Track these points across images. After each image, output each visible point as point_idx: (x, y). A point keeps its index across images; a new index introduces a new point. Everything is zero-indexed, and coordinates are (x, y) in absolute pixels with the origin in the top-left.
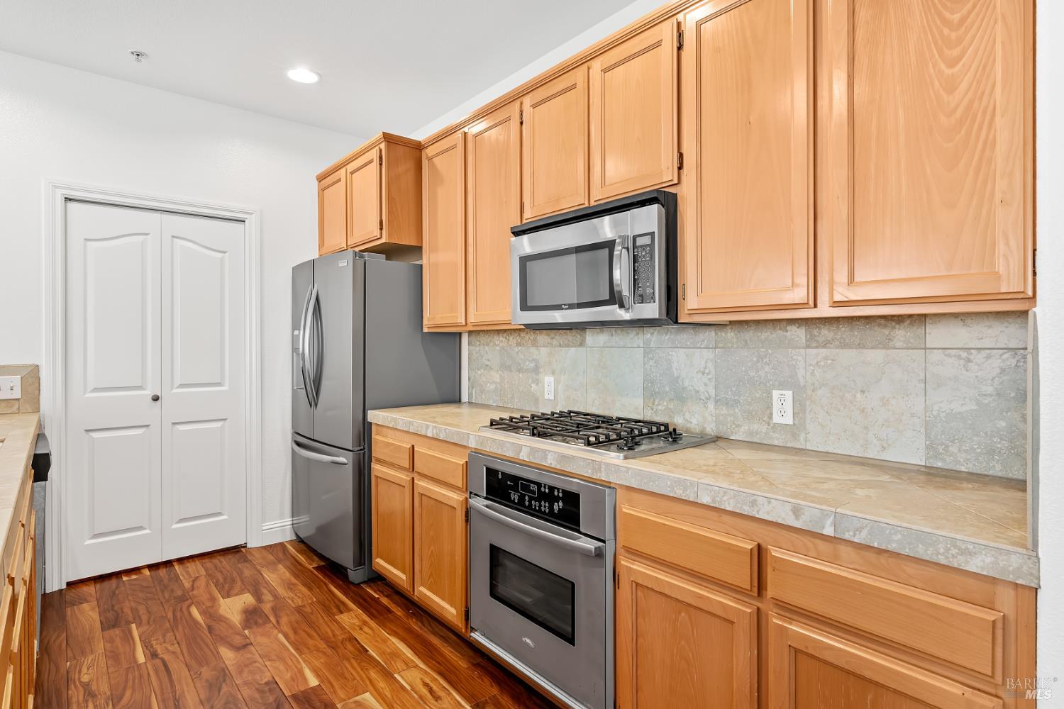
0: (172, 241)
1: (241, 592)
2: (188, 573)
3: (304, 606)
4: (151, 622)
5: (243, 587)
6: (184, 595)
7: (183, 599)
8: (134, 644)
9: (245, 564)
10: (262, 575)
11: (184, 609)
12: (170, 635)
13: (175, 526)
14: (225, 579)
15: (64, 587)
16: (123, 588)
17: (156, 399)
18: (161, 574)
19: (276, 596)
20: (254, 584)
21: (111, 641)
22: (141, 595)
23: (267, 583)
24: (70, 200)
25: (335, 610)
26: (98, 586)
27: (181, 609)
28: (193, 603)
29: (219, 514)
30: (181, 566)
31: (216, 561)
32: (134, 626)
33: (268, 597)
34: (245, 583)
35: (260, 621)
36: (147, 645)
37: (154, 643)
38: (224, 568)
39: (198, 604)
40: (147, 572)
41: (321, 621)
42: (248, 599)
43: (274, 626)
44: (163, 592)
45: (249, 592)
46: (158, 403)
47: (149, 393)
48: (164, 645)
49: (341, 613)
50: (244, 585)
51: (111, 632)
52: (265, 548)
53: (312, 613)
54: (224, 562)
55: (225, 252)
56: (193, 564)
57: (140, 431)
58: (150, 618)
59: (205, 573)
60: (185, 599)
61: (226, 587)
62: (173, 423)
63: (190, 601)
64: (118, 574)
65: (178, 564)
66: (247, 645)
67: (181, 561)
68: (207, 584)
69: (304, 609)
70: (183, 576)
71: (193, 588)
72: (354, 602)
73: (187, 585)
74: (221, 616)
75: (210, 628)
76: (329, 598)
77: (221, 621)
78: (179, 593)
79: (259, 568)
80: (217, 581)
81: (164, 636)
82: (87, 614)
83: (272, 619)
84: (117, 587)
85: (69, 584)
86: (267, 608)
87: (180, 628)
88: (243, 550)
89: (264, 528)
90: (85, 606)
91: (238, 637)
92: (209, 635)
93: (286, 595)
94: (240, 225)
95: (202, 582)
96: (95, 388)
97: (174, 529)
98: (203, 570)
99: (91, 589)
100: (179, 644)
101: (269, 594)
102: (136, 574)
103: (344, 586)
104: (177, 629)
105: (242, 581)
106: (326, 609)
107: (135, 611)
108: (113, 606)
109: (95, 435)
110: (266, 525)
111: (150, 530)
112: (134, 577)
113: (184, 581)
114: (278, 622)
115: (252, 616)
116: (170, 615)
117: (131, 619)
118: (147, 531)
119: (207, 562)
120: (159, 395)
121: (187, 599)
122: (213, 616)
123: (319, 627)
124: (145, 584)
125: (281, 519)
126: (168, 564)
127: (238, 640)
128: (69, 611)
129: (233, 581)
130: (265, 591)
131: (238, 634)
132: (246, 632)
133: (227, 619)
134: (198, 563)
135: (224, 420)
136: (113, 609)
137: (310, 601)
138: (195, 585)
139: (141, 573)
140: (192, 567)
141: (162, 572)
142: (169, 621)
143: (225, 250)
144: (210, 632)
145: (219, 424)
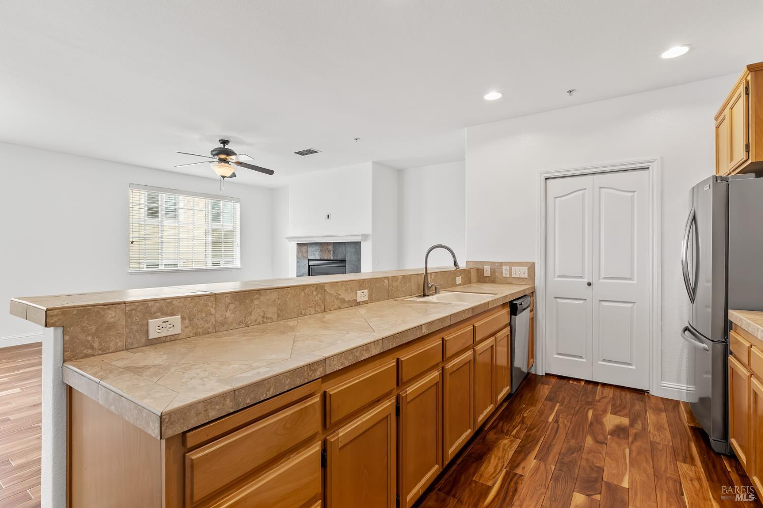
0: (600, 191)
1: (624, 416)
2: (602, 393)
3: (659, 444)
4: (567, 407)
5: (628, 413)
6: (591, 402)
7: (589, 403)
8: (553, 412)
9: (640, 402)
10: (646, 413)
11: (586, 409)
12: (570, 417)
13: (600, 362)
14: (620, 405)
15: (544, 375)
16: (566, 386)
17: (589, 284)
18: (589, 388)
19: (644, 428)
20: (636, 415)
21: (545, 406)
22: (572, 392)
23: (646, 418)
24: (548, 178)
25: (681, 458)
26: (558, 380)
27: (584, 409)
28: (593, 408)
29: (629, 364)
30: (602, 388)
31: (623, 393)
32: (558, 404)
33: (639, 426)
34: (631, 413)
35: (622, 436)
36: (557, 415)
37: (561, 416)
38: (625, 399)
39: (595, 410)
40: (583, 383)
41: (664, 458)
42: (625, 421)
43: (628, 443)
44: (583, 395)
45: (629, 418)
46: (591, 287)
47: (586, 280)
48: (564, 419)
49: (685, 462)
50: (629, 413)
51: (548, 402)
52: (663, 399)
53: (661, 451)
54: (628, 396)
55: (634, 192)
56: (609, 389)
57: (581, 302)
58: (567, 405)
59: (611, 396)
60: (591, 404)
61: (617, 409)
62: (600, 300)
63: (592, 406)
64: (569, 379)
65: (601, 386)
66: (604, 443)
67: (604, 385)
68: (609, 402)
69: (658, 446)
70: (599, 392)
71: (599, 401)
72: (703, 462)
73: (597, 398)
74: (602, 422)
75: (591, 424)
76: (683, 449)
77: (600, 424)
78: (590, 400)
79: (647, 408)
80: (615, 404)
81: (567, 416)
82: (544, 391)
83: (631, 439)
84: (565, 384)
85: (547, 374)
86: (632, 431)
87: (577, 417)
88: (646, 394)
89: (662, 385)
90: (546, 386)
91: (602, 437)
92: (588, 427)
93: (652, 431)
94: (646, 172)
95: (605, 401)
96: (559, 276)
97: (600, 364)
98: (612, 394)
99: (553, 380)
100: (571, 423)
101: (641, 425)
102: (577, 382)
103: (705, 449)
104: (576, 416)
105: (630, 410)
106: (675, 453)
107: (564, 398)
108: (557, 392)
109: (559, 300)
110: (665, 384)
111: (586, 360)
112: (575, 383)
113: (597, 396)
114: (632, 442)
115: (620, 431)
116: (577, 408)
117: (559, 400)
118: (584, 360)
119: (618, 392)
120: (591, 282)
121: (591, 405)
122: (598, 420)
123: (658, 460)
124: (577, 388)
125: (678, 383)
126: (596, 384)
127: (601, 438)
128: (539, 385)
129: (625, 407)
130: (639, 422)
131: (603, 435)
132: (609, 437)
133: (604, 425)
134: (612, 390)
135: (634, 303)
136: (556, 393)
137: (666, 443)
138: (602, 400)
139: (580, 383)
140: (607, 390)
141: (590, 387)
142: (575, 411)
143: (634, 190)
144: (590, 426)
145: (630, 305)
